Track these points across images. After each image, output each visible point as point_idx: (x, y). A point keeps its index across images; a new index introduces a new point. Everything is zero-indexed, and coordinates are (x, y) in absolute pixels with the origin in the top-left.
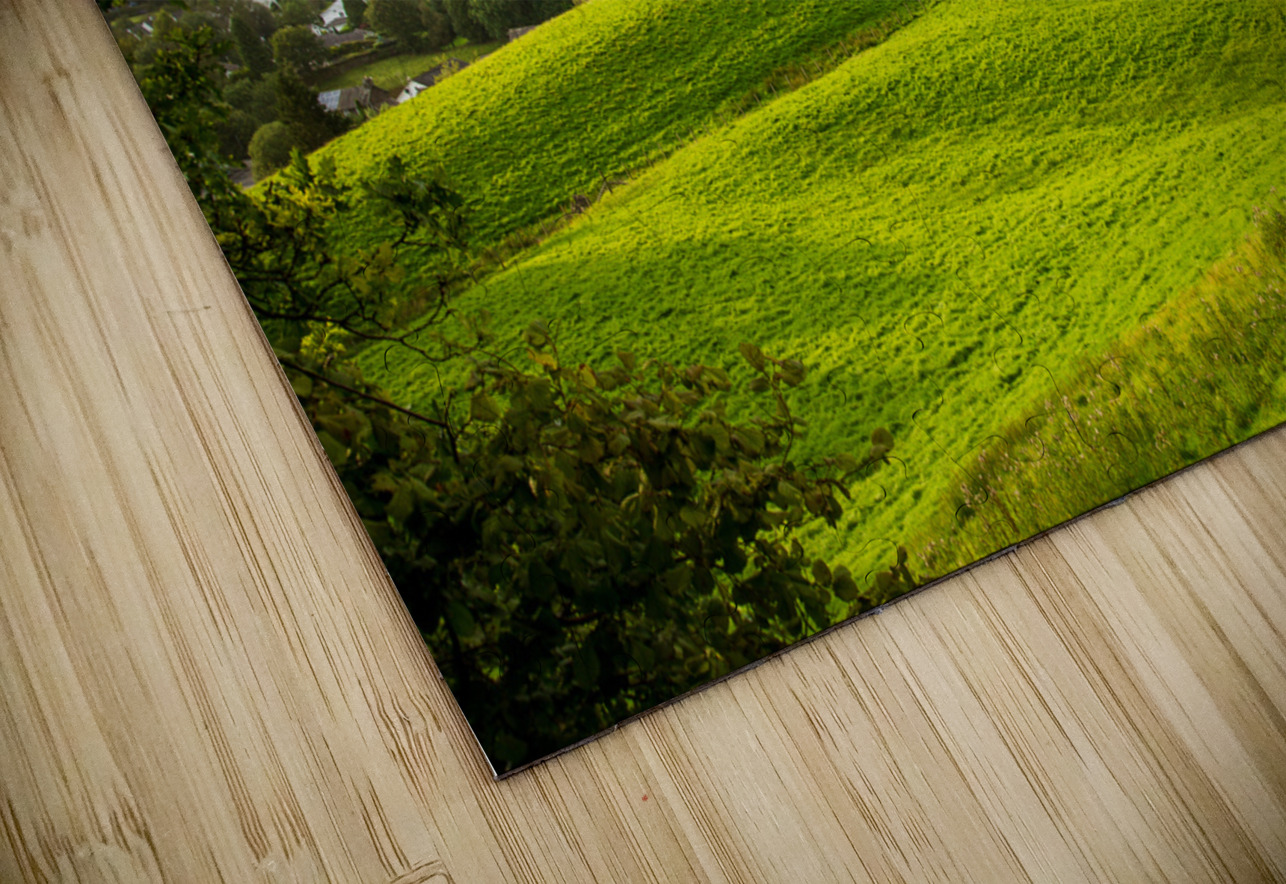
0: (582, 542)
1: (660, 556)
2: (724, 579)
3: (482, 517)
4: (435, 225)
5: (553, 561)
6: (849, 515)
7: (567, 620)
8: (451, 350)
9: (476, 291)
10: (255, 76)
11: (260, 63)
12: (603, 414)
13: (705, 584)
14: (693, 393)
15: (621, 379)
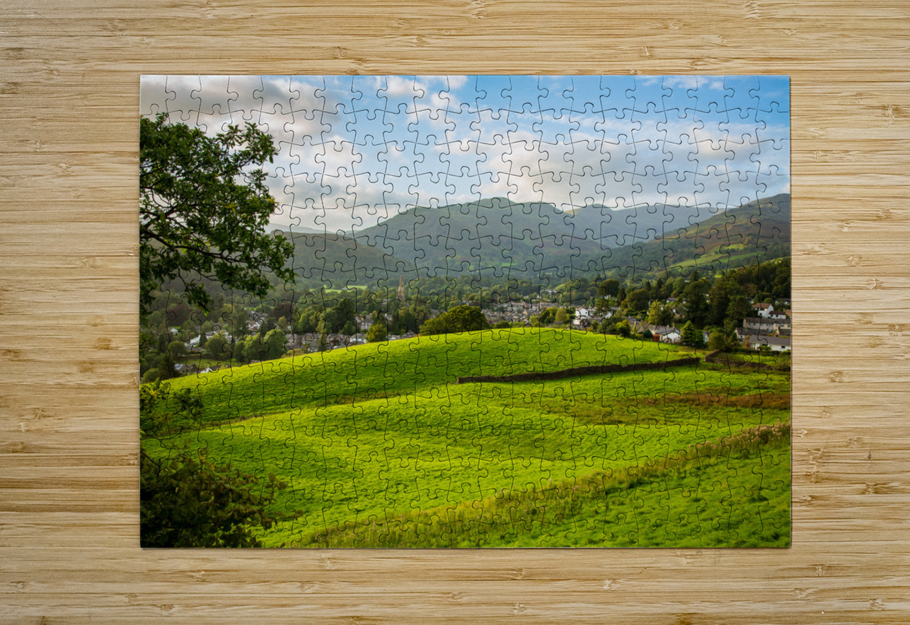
0: (183, 509)
1: (205, 519)
2: (221, 532)
3: (157, 492)
4: (191, 411)
5: (170, 510)
6: (273, 529)
7: (166, 526)
8: (174, 447)
9: (193, 434)
10: (158, 354)
11: (162, 350)
12: (211, 478)
13: (213, 530)
14: (244, 482)
15: (223, 471)
